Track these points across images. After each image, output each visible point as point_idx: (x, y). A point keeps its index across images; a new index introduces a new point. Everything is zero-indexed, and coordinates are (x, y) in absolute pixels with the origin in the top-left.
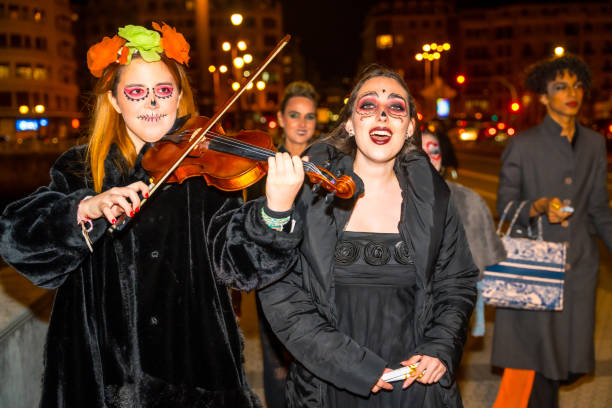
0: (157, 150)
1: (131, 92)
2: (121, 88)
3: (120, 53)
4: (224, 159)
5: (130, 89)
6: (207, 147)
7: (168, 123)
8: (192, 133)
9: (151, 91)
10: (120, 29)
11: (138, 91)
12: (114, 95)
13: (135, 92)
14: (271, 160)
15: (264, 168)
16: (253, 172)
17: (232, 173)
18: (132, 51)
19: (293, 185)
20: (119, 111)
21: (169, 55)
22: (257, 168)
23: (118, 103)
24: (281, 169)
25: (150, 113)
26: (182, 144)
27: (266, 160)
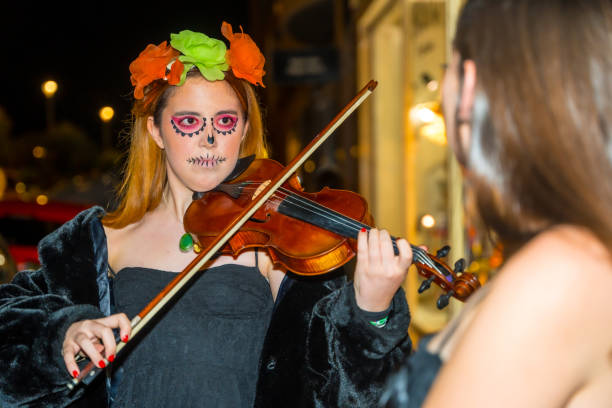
0: (205, 203)
1: (180, 122)
2: (167, 115)
3: (169, 67)
4: (299, 228)
5: (179, 117)
6: (276, 209)
7: (226, 169)
8: (257, 186)
9: (208, 122)
10: (172, 35)
11: (191, 120)
12: (157, 123)
13: (186, 122)
14: (362, 237)
15: (353, 246)
16: (338, 252)
17: (309, 250)
18: (187, 68)
19: (391, 279)
20: (161, 144)
21: (237, 74)
22: (344, 247)
23: (161, 135)
24: (375, 253)
25: (205, 153)
26: (243, 201)
27: (355, 236)
